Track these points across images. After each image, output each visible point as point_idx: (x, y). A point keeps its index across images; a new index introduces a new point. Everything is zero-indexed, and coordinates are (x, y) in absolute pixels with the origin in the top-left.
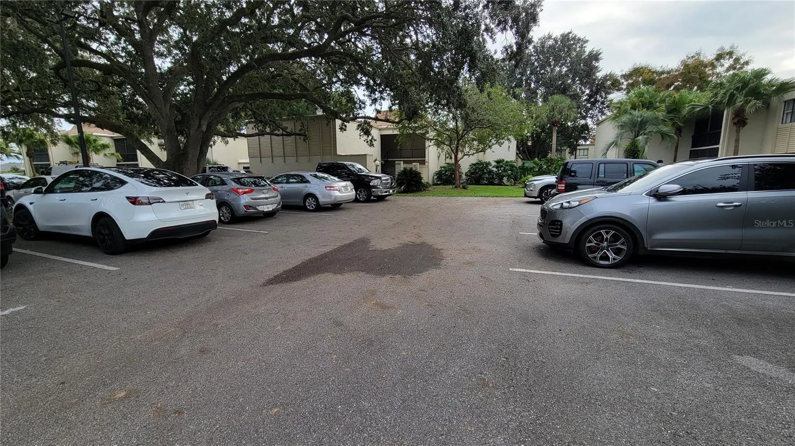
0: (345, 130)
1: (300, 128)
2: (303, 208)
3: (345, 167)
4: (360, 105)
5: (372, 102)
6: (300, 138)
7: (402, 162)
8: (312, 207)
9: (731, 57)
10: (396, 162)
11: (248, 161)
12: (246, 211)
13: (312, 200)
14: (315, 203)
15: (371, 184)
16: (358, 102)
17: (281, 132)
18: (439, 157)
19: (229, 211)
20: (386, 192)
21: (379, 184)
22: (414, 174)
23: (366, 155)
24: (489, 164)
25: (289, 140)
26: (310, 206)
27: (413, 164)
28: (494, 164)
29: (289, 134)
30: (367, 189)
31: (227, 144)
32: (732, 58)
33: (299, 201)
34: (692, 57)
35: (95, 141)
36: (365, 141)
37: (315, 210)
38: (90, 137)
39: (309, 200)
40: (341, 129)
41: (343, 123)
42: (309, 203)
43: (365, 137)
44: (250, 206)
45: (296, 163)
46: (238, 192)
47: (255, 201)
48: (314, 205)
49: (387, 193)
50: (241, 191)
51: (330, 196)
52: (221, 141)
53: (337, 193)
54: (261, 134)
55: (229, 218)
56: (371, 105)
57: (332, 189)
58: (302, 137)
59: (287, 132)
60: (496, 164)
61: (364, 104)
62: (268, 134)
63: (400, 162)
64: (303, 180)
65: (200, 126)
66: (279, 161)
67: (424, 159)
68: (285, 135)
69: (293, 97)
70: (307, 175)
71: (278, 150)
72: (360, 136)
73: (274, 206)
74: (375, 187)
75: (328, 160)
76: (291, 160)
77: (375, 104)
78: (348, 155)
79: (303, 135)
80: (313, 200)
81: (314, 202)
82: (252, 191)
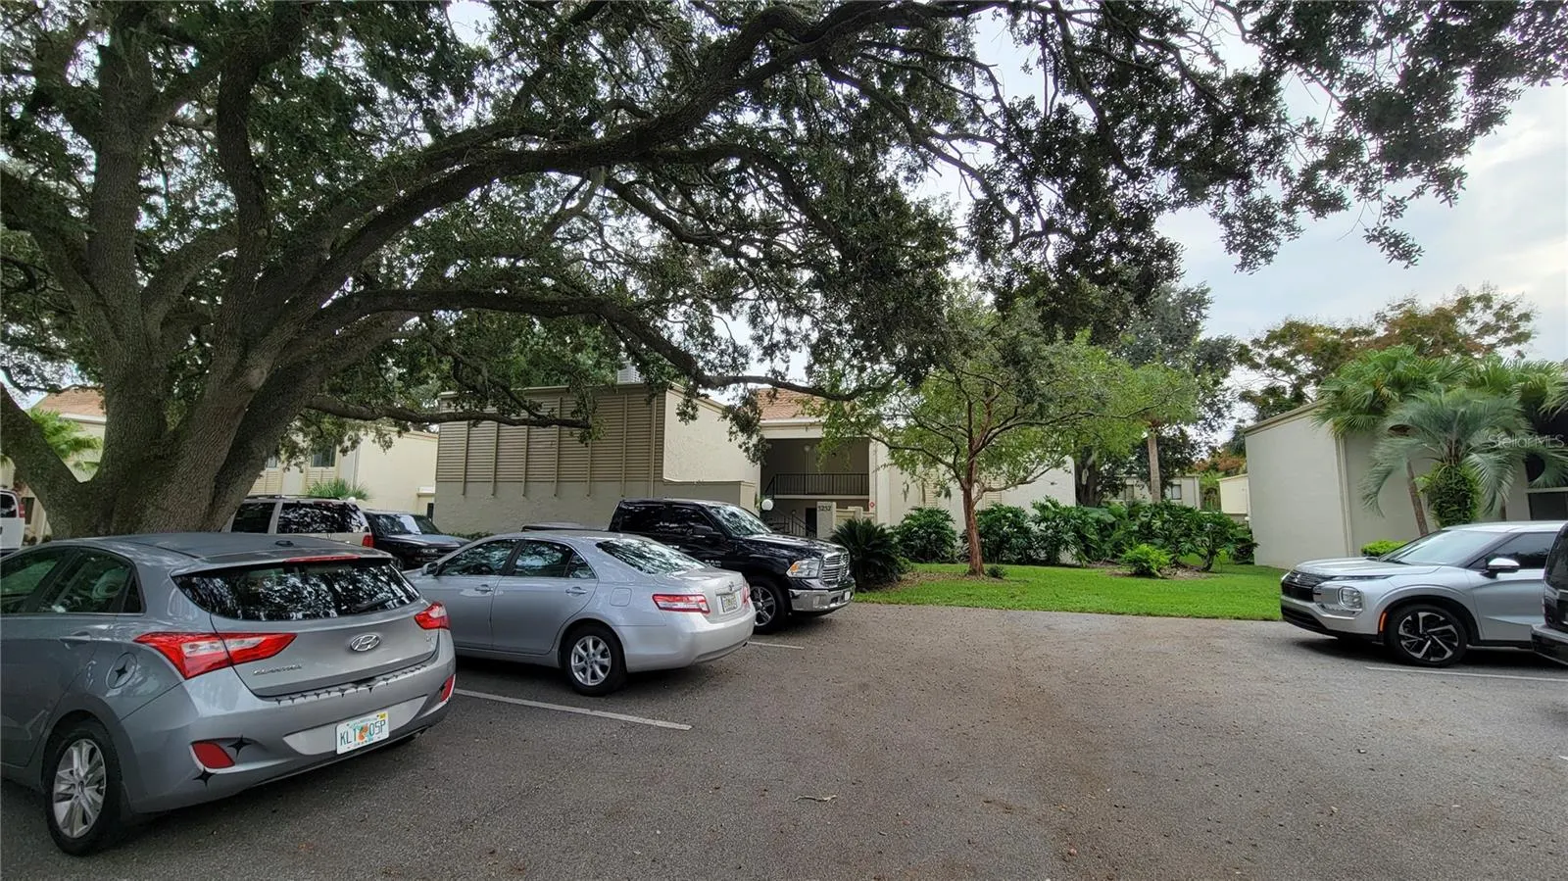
0: (693, 418)
1: (573, 407)
2: (556, 678)
3: (702, 515)
4: (734, 360)
5: (765, 354)
6: (572, 435)
7: (834, 504)
8: (594, 676)
9: (1488, 306)
10: (819, 504)
11: (433, 491)
12: (205, 776)
13: (596, 645)
14: (607, 661)
15: (789, 573)
16: (731, 350)
17: (524, 414)
18: (905, 493)
19: (103, 769)
20: (835, 600)
21: (814, 574)
22: (879, 538)
23: (738, 483)
24: (1017, 513)
25: (546, 436)
26: (584, 670)
27: (850, 509)
28: (1032, 512)
29: (545, 422)
30: (778, 593)
31: (389, 447)
32: (1490, 307)
33: (545, 650)
34: (1400, 306)
35: (58, 430)
36: (740, 447)
37: (603, 692)
38: (45, 421)
39: (585, 648)
40: (683, 414)
41: (688, 401)
42: (581, 659)
43: (741, 438)
44: (240, 743)
45: (556, 500)
46: (179, 660)
47: (286, 703)
48: (603, 668)
49: (839, 604)
50: (205, 648)
51: (672, 634)
52: (374, 441)
53: (699, 623)
54: (475, 419)
55: (93, 817)
56: (761, 360)
57: (681, 605)
58: (577, 432)
59: (539, 417)
60: (1037, 512)
61: (746, 356)
62: (489, 417)
63: (828, 504)
64: (567, 563)
65: (240, 369)
66: (512, 492)
67: (865, 497)
68: (533, 423)
69: (565, 309)
70: (585, 545)
71: (513, 466)
72: (731, 433)
73: (403, 715)
74: (800, 584)
75: (640, 493)
76: (543, 491)
77: (772, 360)
78: (692, 483)
79: (581, 425)
80: (601, 647)
81: (603, 655)
82: (275, 646)
